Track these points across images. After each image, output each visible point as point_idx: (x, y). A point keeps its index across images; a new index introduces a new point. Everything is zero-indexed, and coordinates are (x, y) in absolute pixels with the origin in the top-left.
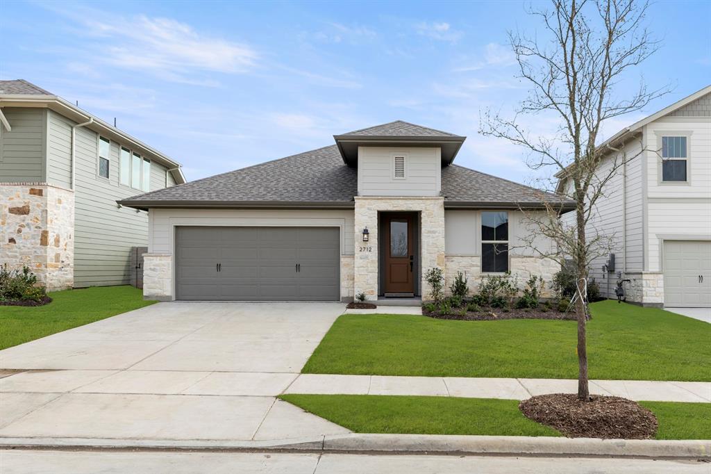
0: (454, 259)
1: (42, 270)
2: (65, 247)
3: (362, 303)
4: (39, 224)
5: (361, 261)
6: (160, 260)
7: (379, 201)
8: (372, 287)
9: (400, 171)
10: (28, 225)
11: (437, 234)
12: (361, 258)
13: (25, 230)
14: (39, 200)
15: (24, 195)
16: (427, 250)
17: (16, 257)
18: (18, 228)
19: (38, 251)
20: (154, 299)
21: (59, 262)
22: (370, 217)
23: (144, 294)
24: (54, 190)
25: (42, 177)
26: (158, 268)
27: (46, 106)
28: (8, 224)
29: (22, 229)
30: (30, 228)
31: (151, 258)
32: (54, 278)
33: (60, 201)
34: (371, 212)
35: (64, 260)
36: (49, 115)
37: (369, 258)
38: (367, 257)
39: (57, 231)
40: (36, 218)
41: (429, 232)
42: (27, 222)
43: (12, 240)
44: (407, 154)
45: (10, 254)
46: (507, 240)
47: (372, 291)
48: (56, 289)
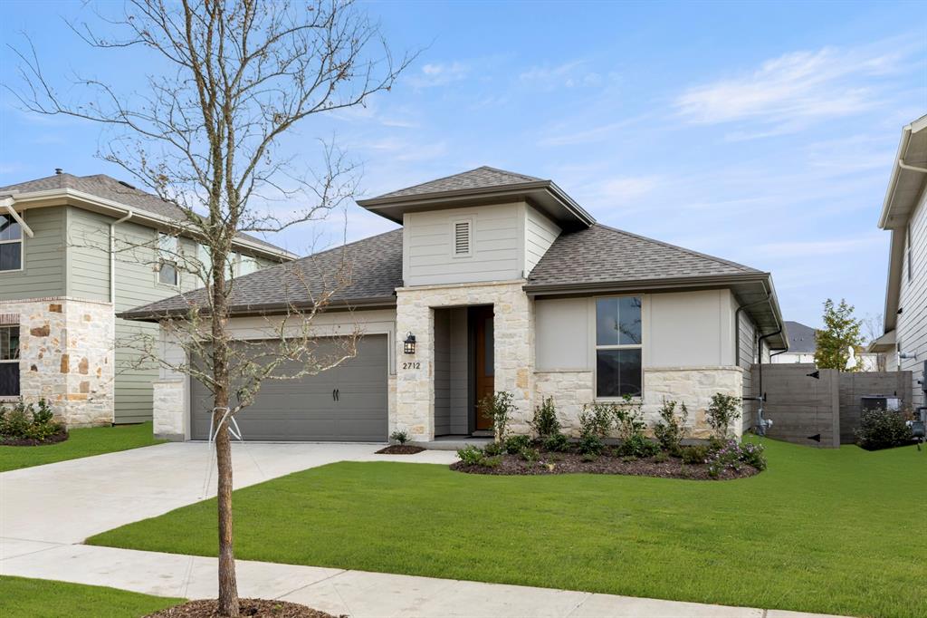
0: (551, 376)
1: (62, 403)
2: (97, 374)
3: (402, 445)
4: (59, 347)
5: (405, 383)
6: (171, 388)
7: (431, 293)
8: (421, 422)
9: (462, 245)
10: (48, 348)
11: (517, 339)
12: (405, 379)
13: (46, 355)
14: (58, 317)
15: (44, 313)
16: (502, 363)
17: (37, 387)
18: (40, 352)
19: (58, 380)
20: (165, 439)
21: (88, 392)
22: (418, 318)
23: (155, 432)
24: (78, 304)
25: (62, 290)
26: (168, 398)
27: (65, 202)
28: (30, 348)
29: (43, 353)
30: (50, 351)
31: (161, 385)
32: (79, 412)
33: (88, 318)
34: (419, 309)
35: (95, 390)
36: (69, 213)
37: (417, 378)
38: (413, 377)
39: (83, 355)
40: (56, 340)
41: (504, 335)
42: (47, 344)
43: (34, 368)
44: (474, 217)
45: (32, 383)
46: (640, 343)
47: (422, 428)
48: (84, 426)
